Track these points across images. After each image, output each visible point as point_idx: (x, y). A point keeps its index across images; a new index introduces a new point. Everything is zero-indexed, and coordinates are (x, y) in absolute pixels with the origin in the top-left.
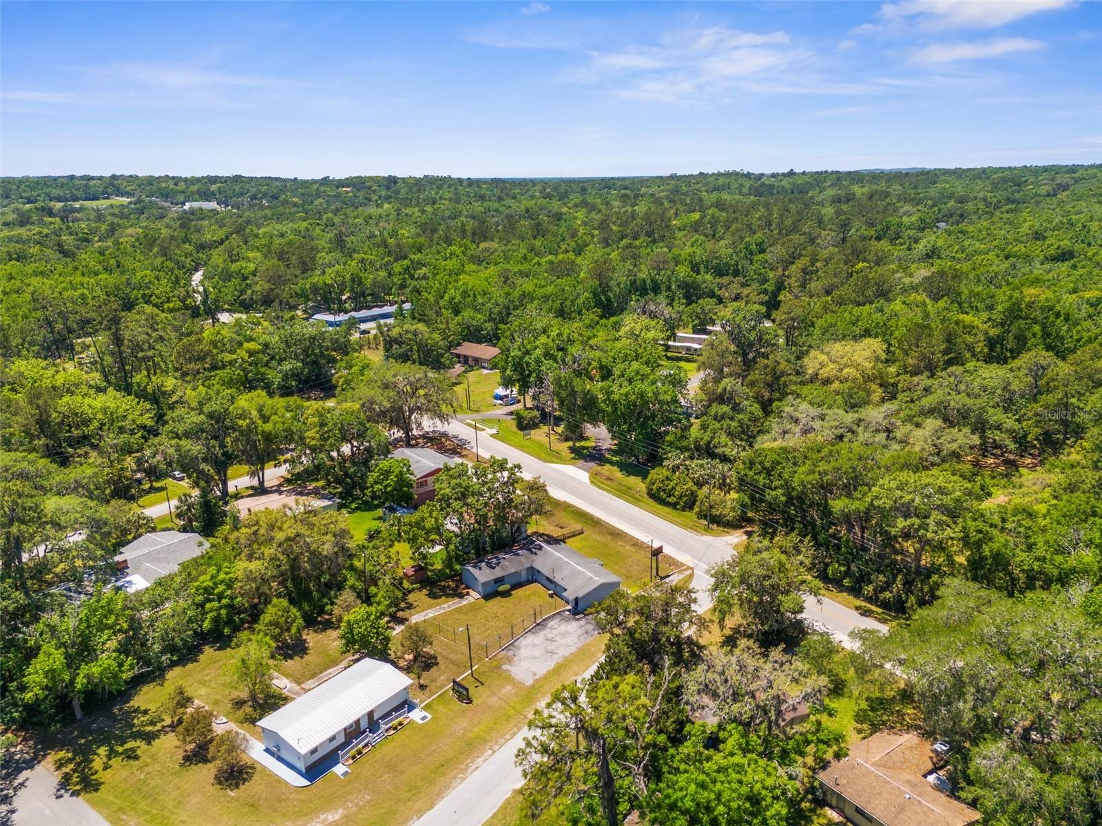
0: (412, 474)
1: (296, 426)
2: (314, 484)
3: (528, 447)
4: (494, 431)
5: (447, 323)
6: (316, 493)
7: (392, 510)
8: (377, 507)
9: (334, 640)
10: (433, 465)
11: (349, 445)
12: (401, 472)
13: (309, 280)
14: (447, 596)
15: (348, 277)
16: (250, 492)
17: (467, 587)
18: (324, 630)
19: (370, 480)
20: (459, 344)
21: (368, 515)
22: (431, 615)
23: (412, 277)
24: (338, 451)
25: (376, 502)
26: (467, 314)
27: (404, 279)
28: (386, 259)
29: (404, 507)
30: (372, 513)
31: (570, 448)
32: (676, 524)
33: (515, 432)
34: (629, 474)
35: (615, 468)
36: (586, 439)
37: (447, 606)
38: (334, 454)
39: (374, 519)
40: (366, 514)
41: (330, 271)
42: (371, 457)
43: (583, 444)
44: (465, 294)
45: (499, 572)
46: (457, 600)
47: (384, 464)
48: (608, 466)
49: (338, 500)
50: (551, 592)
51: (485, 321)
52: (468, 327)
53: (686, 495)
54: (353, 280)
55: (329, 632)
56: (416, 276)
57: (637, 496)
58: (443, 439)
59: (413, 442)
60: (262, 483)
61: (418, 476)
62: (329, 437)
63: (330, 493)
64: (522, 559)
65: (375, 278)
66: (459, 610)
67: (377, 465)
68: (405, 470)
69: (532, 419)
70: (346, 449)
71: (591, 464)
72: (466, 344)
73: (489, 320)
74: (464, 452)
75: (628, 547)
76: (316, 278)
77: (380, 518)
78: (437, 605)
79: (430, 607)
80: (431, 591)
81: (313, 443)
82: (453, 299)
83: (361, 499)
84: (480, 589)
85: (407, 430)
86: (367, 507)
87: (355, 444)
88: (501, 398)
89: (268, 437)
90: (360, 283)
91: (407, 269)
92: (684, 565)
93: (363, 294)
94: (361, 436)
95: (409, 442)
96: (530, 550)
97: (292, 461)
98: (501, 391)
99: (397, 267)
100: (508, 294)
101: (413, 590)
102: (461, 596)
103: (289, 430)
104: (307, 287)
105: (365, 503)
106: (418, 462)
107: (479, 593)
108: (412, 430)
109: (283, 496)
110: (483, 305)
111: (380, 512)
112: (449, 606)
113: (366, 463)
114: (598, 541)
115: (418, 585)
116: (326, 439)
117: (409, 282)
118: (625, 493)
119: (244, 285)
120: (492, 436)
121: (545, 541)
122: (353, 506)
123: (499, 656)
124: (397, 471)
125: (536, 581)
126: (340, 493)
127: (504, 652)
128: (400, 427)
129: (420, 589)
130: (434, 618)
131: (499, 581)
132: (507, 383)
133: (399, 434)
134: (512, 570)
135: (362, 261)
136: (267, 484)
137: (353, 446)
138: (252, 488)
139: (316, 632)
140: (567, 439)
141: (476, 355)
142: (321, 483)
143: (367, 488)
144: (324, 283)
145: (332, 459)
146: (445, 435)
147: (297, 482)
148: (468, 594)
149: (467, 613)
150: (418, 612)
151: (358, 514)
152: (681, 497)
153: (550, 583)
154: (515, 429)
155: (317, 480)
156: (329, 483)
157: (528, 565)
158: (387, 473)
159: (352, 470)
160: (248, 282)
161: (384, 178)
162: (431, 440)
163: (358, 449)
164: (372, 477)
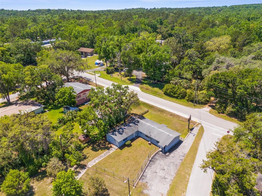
0: (75, 93)
1: (20, 75)
2: (32, 100)
3: (113, 80)
4: (99, 75)
5: (74, 41)
6: (33, 104)
7: (68, 109)
8: (60, 107)
9: (49, 184)
10: (82, 89)
11: (45, 83)
12: (70, 92)
13: (25, 31)
14: (102, 149)
15: (38, 30)
16: (4, 105)
17: (110, 143)
18: (42, 178)
19: (56, 97)
20: (79, 48)
21: (57, 111)
22: (97, 161)
23: (60, 30)
24: (41, 85)
25: (59, 105)
26: (80, 39)
27: (57, 31)
28: (50, 25)
29: (73, 107)
30: (59, 110)
31: (128, 79)
32: (182, 104)
33: (106, 75)
34: (153, 87)
35: (147, 85)
36: (132, 76)
37: (104, 155)
38: (39, 87)
39: (60, 113)
40: (56, 110)
41: (32, 28)
42: (56, 87)
43: (132, 78)
44: (78, 32)
45: (124, 136)
46: (107, 151)
47: (62, 90)
48: (144, 85)
49: (43, 106)
50: (150, 142)
51: (86, 41)
52: (81, 43)
53: (182, 93)
54: (40, 31)
55: (45, 179)
56: (61, 30)
57: (160, 95)
58: (81, 79)
59: (70, 80)
60: (9, 100)
61: (77, 93)
62: (36, 79)
63: (39, 103)
64: (133, 127)
65: (48, 30)
66: (110, 157)
67: (59, 90)
68: (71, 91)
69: (112, 70)
70: (44, 84)
71: (138, 84)
72: (81, 48)
73: (88, 40)
74: (90, 83)
75: (169, 116)
76: (28, 30)
77: (62, 112)
78: (99, 155)
79: (95, 156)
80: (93, 146)
81: (29, 82)
82: (75, 34)
83: (53, 104)
84: (117, 144)
85: (67, 76)
86: (56, 107)
87: (48, 82)
88: (98, 64)
89: (8, 81)
90: (43, 32)
91: (58, 28)
92: (197, 122)
93: (44, 35)
94: (50, 78)
95: (68, 80)
96: (134, 123)
97: (20, 91)
98: (98, 61)
99: (54, 27)
100: (93, 32)
101: (85, 147)
102: (108, 148)
103: (17, 78)
104: (25, 33)
105: (55, 106)
106: (75, 88)
107: (117, 146)
108: (69, 76)
109: (17, 106)
110: (85, 36)
111: (62, 109)
112: (105, 155)
113: (53, 89)
114: (156, 115)
115: (87, 144)
116: (34, 81)
117: (59, 32)
118: (155, 94)
119: (3, 34)
120: (99, 76)
121: (139, 118)
122: (50, 107)
123: (140, 184)
124: (68, 92)
125: (139, 137)
126: (44, 102)
127: (141, 181)
128: (65, 75)
129: (87, 146)
130: (99, 163)
131: (125, 140)
132: (100, 58)
133: (65, 77)
134: (130, 134)
135: (43, 25)
136: (11, 101)
137: (47, 83)
138: (5, 103)
139: (38, 180)
140: (126, 76)
141: (86, 51)
142: (35, 99)
143: (56, 100)
144: (31, 32)
145: (39, 89)
146: (81, 77)
147: (24, 100)
148: (111, 147)
149: (114, 158)
150: (90, 161)
151: (53, 111)
152: (179, 94)
153: (147, 138)
154: (106, 74)
155: (33, 97)
156: (38, 99)
157: (136, 130)
158: (64, 94)
159: (48, 93)
160: (4, 33)
161: (46, 9)
162: (76, 79)
163: (49, 84)
164: (57, 95)
